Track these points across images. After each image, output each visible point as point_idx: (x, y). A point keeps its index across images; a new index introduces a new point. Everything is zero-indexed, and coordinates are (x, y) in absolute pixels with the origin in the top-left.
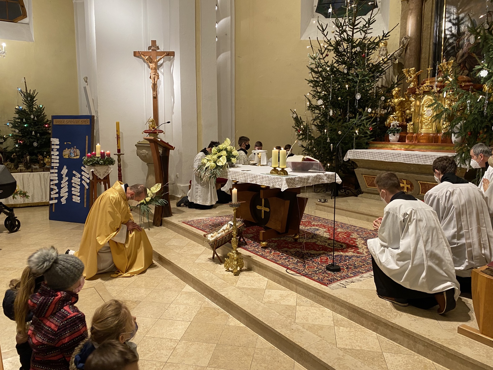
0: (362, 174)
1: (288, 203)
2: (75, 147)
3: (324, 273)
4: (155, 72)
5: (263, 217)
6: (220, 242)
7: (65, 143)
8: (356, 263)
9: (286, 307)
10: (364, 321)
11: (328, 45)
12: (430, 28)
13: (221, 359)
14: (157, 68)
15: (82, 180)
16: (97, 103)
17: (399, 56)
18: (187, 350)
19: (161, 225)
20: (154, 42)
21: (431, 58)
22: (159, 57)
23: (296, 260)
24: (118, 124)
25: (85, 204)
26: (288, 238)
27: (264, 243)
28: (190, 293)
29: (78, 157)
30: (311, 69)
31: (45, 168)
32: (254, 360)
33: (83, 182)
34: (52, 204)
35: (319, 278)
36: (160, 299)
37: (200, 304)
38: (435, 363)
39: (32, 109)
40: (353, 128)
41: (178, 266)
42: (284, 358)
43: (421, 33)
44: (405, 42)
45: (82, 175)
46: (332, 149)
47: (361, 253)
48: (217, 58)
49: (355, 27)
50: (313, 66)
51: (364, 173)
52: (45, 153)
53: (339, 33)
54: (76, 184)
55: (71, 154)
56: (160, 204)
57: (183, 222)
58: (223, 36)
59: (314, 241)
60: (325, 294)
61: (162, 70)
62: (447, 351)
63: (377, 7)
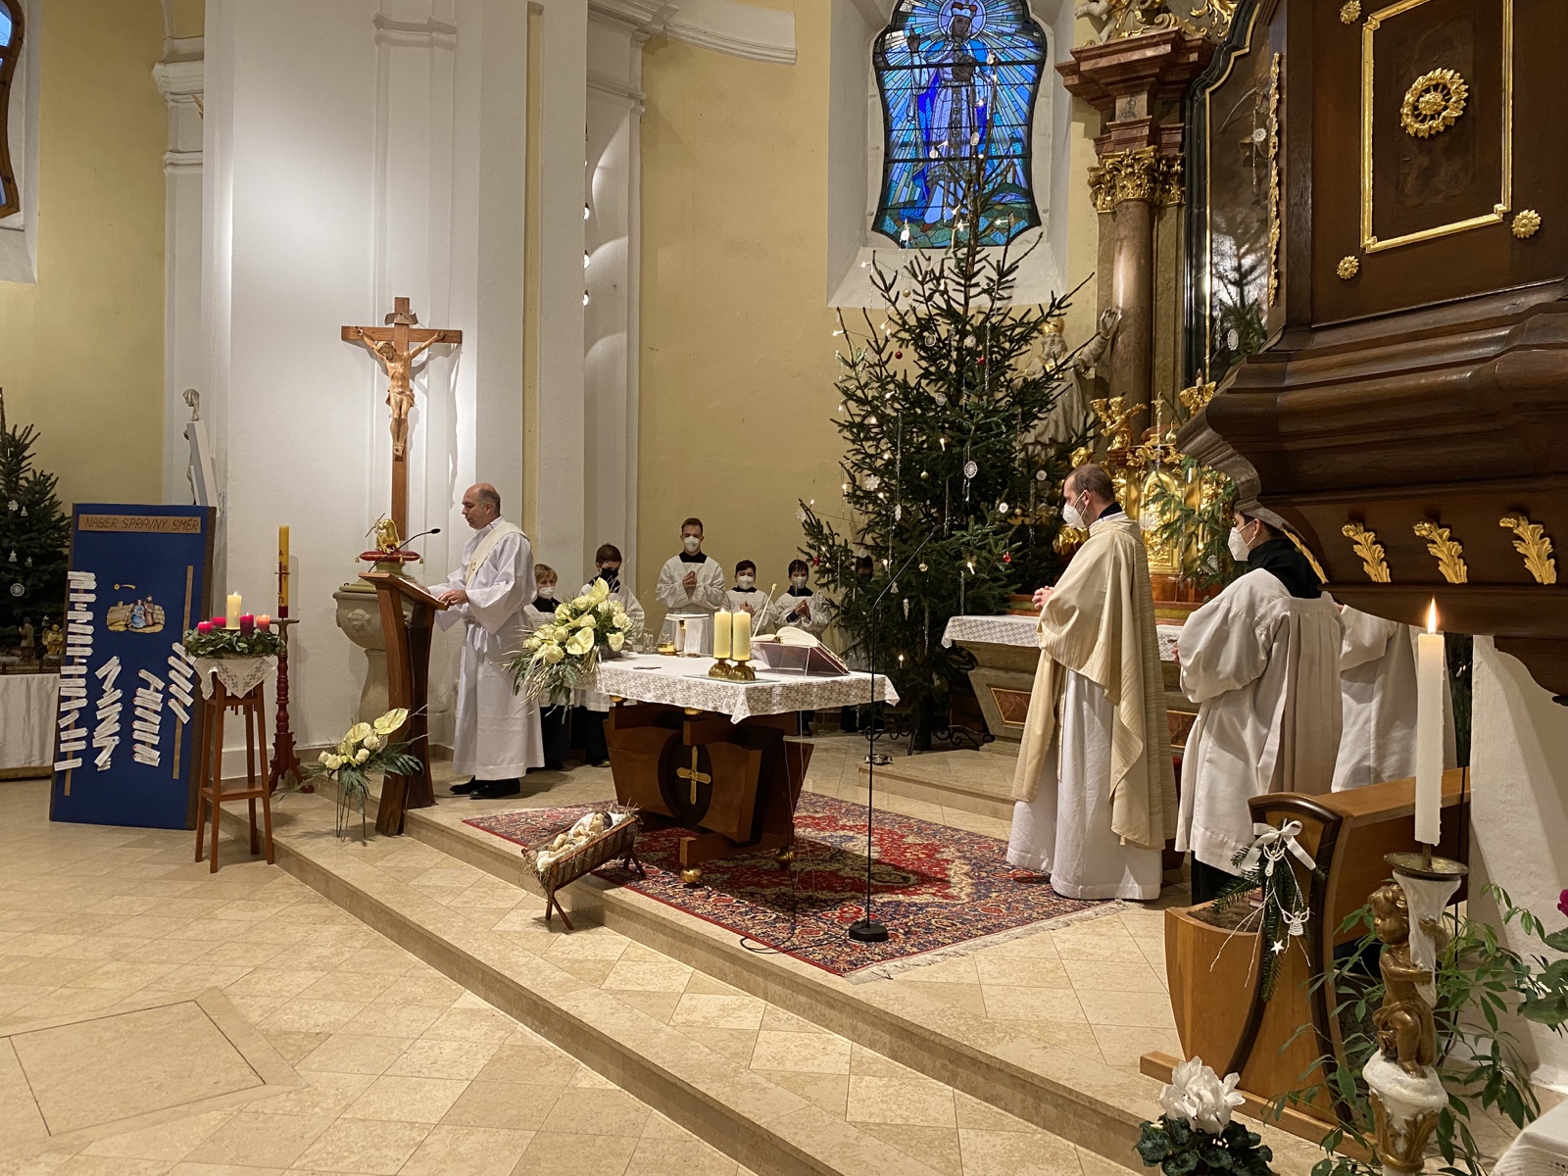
0: (989, 686)
1: (756, 756)
2: (150, 599)
3: (840, 945)
4: (402, 386)
5: (694, 802)
6: (569, 870)
7: (117, 587)
8: (933, 922)
9: (732, 1035)
10: (927, 1062)
11: (898, 328)
12: (1173, 290)
13: (543, 1164)
14: (408, 375)
15: (168, 695)
16: (226, 470)
17: (1095, 361)
18: (454, 1147)
19: (400, 832)
20: (402, 303)
21: (1179, 369)
22: (416, 346)
23: (774, 916)
24: (284, 534)
25: (176, 770)
26: (763, 861)
27: (691, 872)
28: (473, 1013)
29: (158, 628)
30: (845, 391)
31: (43, 660)
32: (632, 1165)
33: (172, 703)
34: (64, 772)
35: (825, 957)
36: (389, 1027)
37: (500, 1039)
38: (1080, 1148)
39: (17, 483)
40: (959, 556)
41: (445, 938)
42: (714, 1159)
43: (1152, 300)
44: (1109, 323)
45: (169, 682)
46: (906, 614)
47: (953, 897)
48: (586, 353)
49: (973, 281)
50: (852, 385)
51: (993, 683)
52: (46, 618)
53: (924, 296)
54: (147, 709)
55: (136, 620)
56: (399, 769)
57: (464, 821)
58: (604, 290)
59: (835, 866)
60: (833, 995)
61: (425, 382)
62: (1104, 1111)
63: (1039, 224)
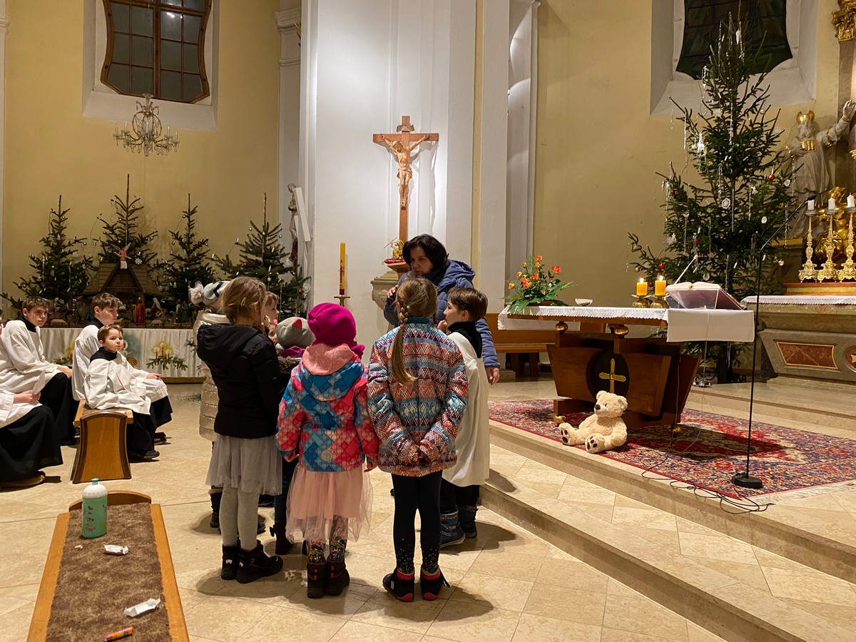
0: (775, 341)
3: (728, 482)
4: (406, 167)
8: (788, 473)
9: (659, 533)
13: (545, 604)
16: (314, 215)
20: (406, 119)
22: (414, 143)
24: (343, 248)
32: (607, 611)
47: (793, 460)
51: (778, 338)
58: (518, 110)
61: (417, 165)
63: (791, 57)
